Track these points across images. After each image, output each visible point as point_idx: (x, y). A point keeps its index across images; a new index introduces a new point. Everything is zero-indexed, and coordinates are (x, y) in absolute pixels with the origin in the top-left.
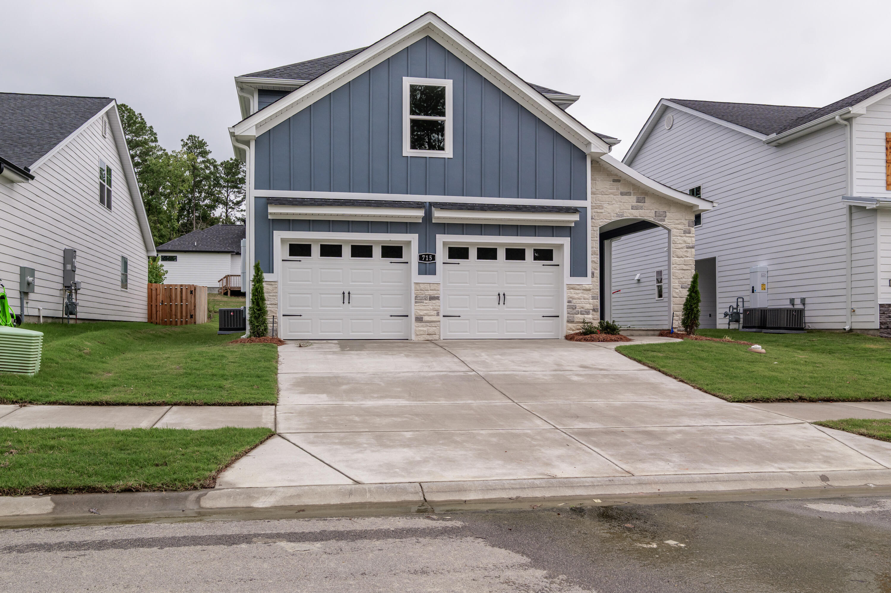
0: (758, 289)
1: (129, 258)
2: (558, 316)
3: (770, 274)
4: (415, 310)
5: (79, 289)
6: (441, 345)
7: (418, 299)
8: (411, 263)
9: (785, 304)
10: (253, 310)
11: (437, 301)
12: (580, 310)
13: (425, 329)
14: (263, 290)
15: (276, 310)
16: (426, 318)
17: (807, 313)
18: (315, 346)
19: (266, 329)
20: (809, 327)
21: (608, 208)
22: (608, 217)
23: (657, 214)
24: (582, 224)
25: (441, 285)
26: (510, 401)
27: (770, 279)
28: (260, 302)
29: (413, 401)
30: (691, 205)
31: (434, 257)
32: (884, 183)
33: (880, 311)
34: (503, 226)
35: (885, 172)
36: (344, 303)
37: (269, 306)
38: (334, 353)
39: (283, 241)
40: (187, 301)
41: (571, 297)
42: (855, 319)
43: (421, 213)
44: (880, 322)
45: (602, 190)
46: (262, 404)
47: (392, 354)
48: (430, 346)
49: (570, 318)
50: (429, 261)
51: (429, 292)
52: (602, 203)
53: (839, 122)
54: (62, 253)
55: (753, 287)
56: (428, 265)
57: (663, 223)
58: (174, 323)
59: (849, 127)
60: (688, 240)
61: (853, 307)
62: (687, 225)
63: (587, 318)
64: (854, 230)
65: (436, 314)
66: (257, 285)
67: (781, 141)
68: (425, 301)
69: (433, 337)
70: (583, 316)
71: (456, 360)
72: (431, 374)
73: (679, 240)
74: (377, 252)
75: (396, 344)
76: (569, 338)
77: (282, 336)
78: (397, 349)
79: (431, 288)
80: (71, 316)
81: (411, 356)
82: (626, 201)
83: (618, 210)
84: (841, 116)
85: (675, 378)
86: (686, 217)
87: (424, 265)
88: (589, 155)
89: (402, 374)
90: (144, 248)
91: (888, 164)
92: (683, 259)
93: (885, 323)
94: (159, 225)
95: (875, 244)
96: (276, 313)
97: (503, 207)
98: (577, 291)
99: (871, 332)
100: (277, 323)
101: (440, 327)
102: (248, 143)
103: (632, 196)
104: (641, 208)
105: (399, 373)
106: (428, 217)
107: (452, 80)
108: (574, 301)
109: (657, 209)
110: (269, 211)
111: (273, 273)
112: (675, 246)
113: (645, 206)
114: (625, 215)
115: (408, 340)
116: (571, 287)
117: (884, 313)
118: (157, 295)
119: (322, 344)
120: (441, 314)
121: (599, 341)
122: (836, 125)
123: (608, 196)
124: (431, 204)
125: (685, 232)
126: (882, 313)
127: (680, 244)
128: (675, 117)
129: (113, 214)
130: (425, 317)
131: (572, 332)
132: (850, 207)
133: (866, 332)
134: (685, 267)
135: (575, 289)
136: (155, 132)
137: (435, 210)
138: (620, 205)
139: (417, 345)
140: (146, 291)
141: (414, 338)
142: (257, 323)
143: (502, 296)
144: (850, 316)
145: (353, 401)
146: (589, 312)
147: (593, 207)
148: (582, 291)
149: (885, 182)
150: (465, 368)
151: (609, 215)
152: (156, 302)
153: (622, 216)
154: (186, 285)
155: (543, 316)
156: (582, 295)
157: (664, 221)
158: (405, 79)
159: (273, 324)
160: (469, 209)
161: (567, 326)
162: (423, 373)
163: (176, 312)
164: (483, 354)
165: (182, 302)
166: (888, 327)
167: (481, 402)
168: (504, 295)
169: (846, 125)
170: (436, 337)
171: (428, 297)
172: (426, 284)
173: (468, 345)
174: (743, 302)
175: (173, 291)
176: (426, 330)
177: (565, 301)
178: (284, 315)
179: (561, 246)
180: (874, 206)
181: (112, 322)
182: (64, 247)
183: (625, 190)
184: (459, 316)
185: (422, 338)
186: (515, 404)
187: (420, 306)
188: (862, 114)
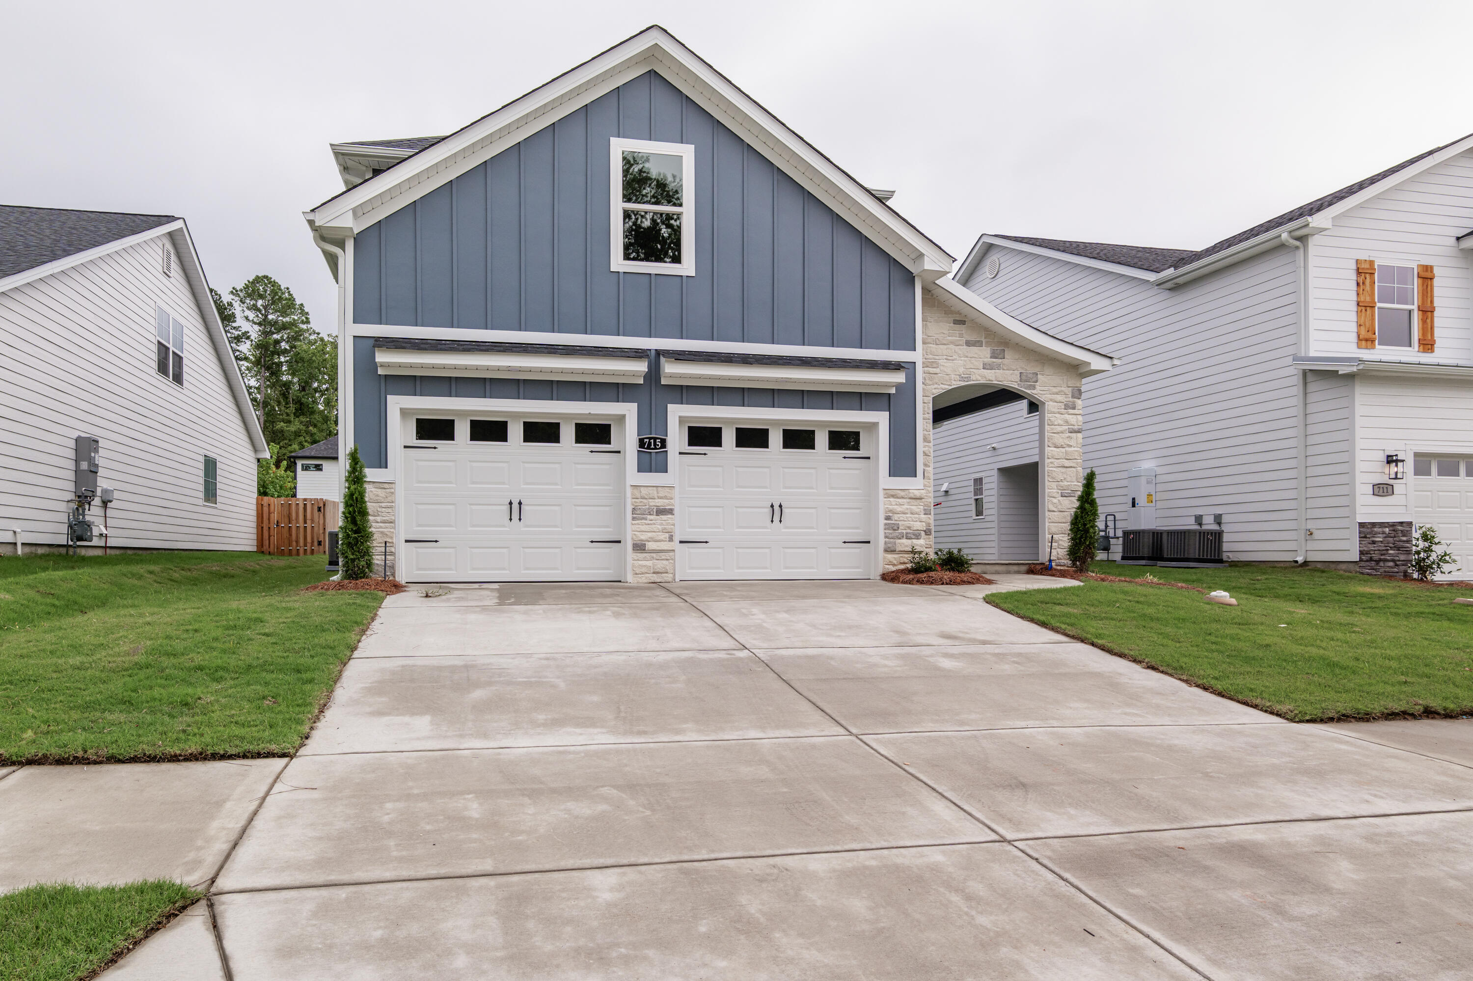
0: (1141, 501)
1: (218, 459)
2: (869, 542)
3: (1160, 479)
4: (632, 531)
5: (111, 501)
6: (678, 591)
7: (638, 514)
8: (625, 452)
9: (1189, 524)
10: (346, 532)
11: (670, 516)
12: (904, 531)
13: (649, 563)
14: (364, 496)
15: (393, 532)
16: (650, 546)
17: (1226, 537)
18: (457, 594)
19: (369, 565)
20: (1229, 557)
21: (946, 366)
22: (947, 381)
23: (1024, 378)
24: (908, 390)
25: (677, 490)
26: (842, 731)
27: (1160, 487)
28: (358, 518)
29: (625, 733)
30: (1076, 363)
31: (664, 443)
32: (1353, 337)
33: (1360, 533)
34: (780, 391)
35: (1355, 320)
36: (511, 519)
37: (375, 526)
38: (484, 609)
39: (404, 413)
40: (312, 521)
41: (890, 511)
42: (1311, 545)
43: (642, 367)
44: (1360, 551)
45: (937, 336)
46: (258, 755)
47: (590, 612)
48: (658, 594)
49: (889, 545)
50: (655, 448)
51: (656, 501)
52: (937, 357)
53: (1288, 242)
54: (72, 444)
55: (1134, 499)
56: (653, 455)
57: (1033, 391)
58: (294, 552)
59: (1302, 250)
60: (1072, 419)
61: (1309, 527)
62: (1070, 396)
63: (917, 545)
64: (1311, 408)
65: (668, 539)
66: (353, 487)
67: (1180, 281)
68: (649, 517)
69: (662, 577)
70: (909, 541)
71: (708, 623)
72: (662, 657)
73: (1058, 419)
74: (568, 433)
75: (600, 590)
76: (890, 577)
77: (402, 577)
78: (599, 600)
79: (660, 495)
80: (78, 543)
81: (624, 614)
82: (976, 356)
83: (961, 370)
84: (1290, 232)
85: (1135, 661)
86: (1069, 383)
87: (648, 456)
88: (919, 276)
89: (605, 658)
90: (249, 446)
91: (1360, 308)
92: (1063, 450)
93: (1368, 553)
94: (311, 428)
95: (1351, 429)
96: (392, 538)
97: (780, 359)
98: (900, 500)
99: (1344, 566)
100: (392, 554)
101: (674, 560)
102: (341, 245)
103: (984, 347)
104: (998, 367)
105: (599, 654)
106: (654, 374)
107: (693, 146)
108: (896, 517)
109: (1022, 368)
110: (377, 360)
111: (386, 468)
112: (1052, 429)
113: (1003, 364)
114: (973, 377)
115: (620, 581)
116: (891, 494)
117: (1365, 537)
118: (269, 513)
119: (469, 592)
120: (677, 539)
121: (943, 584)
122: (1281, 247)
123: (945, 347)
124: (658, 353)
125: (1067, 407)
126: (1363, 537)
127: (1059, 425)
128: (1002, 260)
129: (185, 391)
130: (650, 543)
131: (893, 569)
132: (1305, 373)
133: (1333, 566)
134: (1067, 463)
135: (898, 498)
136: (306, 311)
137: (666, 361)
138: (965, 361)
139: (636, 593)
140: (254, 507)
141: (630, 578)
142: (353, 554)
143: (776, 508)
144: (1303, 542)
145: (485, 736)
146: (920, 534)
147: (925, 365)
148: (908, 500)
149: (1355, 335)
150: (728, 643)
151: (947, 377)
152: (269, 523)
153: (969, 379)
154: (311, 500)
155: (845, 542)
156: (908, 507)
157: (1034, 388)
158: (613, 140)
159: (385, 555)
160: (722, 361)
161: (884, 558)
162: (646, 654)
163: (297, 537)
164: (755, 610)
165: (305, 522)
166: (1371, 557)
167: (777, 733)
168: (780, 506)
169: (1297, 248)
170: (668, 577)
171: (655, 510)
172: (650, 488)
173: (725, 593)
174: (1115, 520)
175: (294, 507)
176: (651, 565)
177: (882, 516)
178: (407, 541)
179: (874, 426)
180: (1355, 369)
181: (183, 552)
182: (76, 434)
183: (973, 338)
184: (706, 542)
185: (643, 579)
186: (853, 738)
187: (641, 525)
188: (1325, 229)
